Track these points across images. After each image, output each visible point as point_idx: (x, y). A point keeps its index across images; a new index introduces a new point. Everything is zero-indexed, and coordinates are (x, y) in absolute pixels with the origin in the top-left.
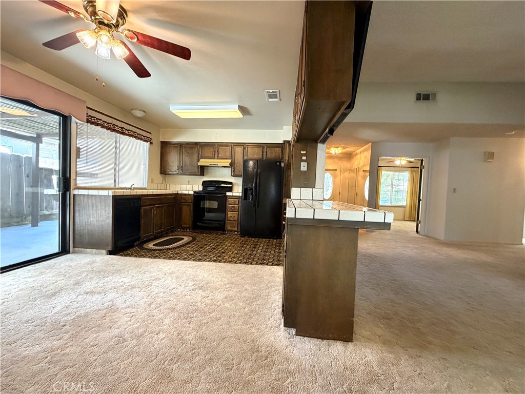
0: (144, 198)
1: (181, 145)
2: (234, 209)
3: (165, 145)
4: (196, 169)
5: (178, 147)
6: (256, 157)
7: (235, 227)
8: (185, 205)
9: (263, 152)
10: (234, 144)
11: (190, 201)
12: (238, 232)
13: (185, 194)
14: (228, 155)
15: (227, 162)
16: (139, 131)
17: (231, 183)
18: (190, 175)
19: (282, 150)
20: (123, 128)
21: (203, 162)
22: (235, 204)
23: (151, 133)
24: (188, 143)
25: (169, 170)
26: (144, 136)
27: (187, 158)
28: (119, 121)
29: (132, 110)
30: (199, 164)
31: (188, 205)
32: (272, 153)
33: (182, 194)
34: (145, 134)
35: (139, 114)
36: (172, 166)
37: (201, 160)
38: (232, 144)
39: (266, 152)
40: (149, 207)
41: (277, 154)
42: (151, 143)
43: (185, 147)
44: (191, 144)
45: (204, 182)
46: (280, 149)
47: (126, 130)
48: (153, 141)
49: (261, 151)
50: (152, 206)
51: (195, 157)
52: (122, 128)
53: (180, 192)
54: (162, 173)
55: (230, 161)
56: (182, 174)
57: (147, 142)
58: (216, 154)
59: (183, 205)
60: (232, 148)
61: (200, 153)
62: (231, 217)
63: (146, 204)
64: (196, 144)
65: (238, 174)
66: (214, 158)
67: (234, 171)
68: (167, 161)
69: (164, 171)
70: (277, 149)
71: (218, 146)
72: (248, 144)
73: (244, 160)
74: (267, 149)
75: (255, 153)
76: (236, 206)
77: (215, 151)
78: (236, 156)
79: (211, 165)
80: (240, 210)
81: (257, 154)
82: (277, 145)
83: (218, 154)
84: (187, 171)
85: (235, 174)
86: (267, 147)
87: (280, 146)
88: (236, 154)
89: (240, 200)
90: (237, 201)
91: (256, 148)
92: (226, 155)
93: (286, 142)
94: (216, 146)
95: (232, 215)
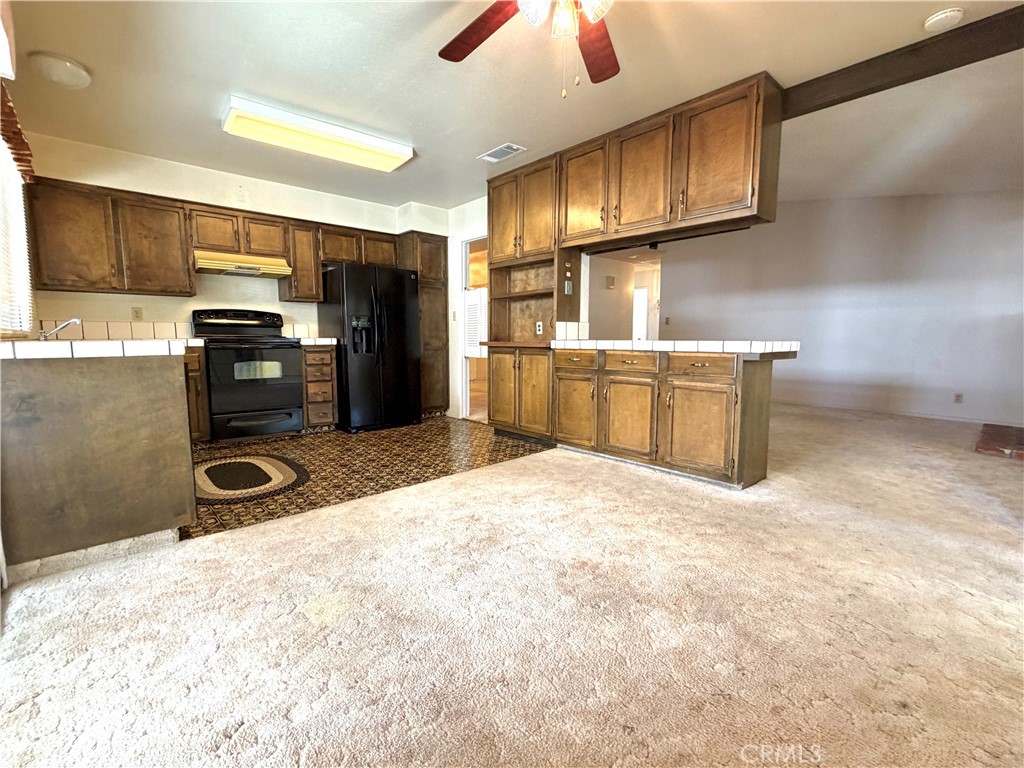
1: (114, 202)
2: (323, 376)
3: (43, 190)
4: (183, 276)
5: (104, 204)
6: (344, 257)
7: (326, 417)
9: (359, 248)
10: (291, 223)
11: (197, 367)
12: (329, 426)
14: (279, 247)
15: (281, 265)
17: (279, 317)
18: (163, 292)
19: (395, 249)
22: (323, 365)
24: (143, 199)
25: (75, 273)
31: (192, 378)
32: (377, 253)
35: (67, 74)
36: (88, 264)
37: (197, 253)
38: (285, 221)
39: (366, 249)
41: (387, 256)
43: (132, 208)
44: (156, 203)
45: (196, 313)
46: (392, 245)
49: (355, 246)
51: (176, 242)
54: (46, 286)
56: (128, 291)
58: (242, 241)
60: (285, 229)
61: (194, 233)
62: (316, 394)
65: (306, 294)
66: (238, 252)
68: (62, 244)
70: (386, 246)
71: (247, 220)
72: (326, 227)
73: (320, 262)
74: (365, 242)
75: (341, 249)
76: (326, 369)
77: (236, 233)
78: (298, 252)
79: (239, 267)
80: (335, 375)
81: (346, 252)
82: (385, 236)
83: (249, 242)
84: (150, 280)
85: (299, 295)
86: (367, 239)
87: (390, 238)
88: (298, 246)
89: (334, 354)
90: (327, 357)
91: (343, 238)
92: (271, 246)
93: (415, 235)
94: (240, 220)
95: (319, 390)
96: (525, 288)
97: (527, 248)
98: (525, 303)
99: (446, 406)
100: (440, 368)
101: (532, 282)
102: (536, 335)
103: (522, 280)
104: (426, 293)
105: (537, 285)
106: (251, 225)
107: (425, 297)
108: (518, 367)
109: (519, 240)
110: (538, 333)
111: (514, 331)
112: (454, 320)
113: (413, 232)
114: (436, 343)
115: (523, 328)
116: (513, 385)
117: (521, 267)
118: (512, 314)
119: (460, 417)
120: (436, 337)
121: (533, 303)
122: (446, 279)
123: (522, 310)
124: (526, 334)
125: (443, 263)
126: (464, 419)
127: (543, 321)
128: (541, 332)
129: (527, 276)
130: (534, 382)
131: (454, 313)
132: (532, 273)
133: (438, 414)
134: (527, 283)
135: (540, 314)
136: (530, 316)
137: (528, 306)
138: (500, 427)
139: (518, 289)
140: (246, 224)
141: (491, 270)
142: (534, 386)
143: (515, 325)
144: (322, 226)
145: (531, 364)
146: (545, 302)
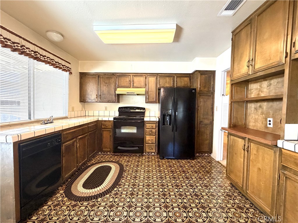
0: (65, 133)
1: (98, 76)
2: (152, 133)
3: (83, 76)
4: (114, 96)
5: (96, 77)
6: (167, 85)
7: (153, 149)
8: (105, 131)
9: (174, 81)
10: (148, 75)
11: (111, 127)
12: (155, 153)
13: (105, 121)
14: (143, 84)
15: (142, 91)
16: (57, 60)
17: (144, 109)
18: (108, 102)
19: (190, 80)
20: (37, 52)
21: (119, 91)
22: (153, 129)
23: (70, 63)
24: (105, 74)
25: (88, 98)
26: (63, 66)
27: (105, 87)
28: (31, 43)
29: (47, 31)
30: (117, 92)
31: (109, 131)
32: (181, 82)
33: (102, 121)
34: (64, 63)
35: (56, 37)
36: (91, 95)
37: (118, 89)
38: (146, 75)
39: (176, 81)
40: (71, 141)
41: (186, 83)
42: (71, 73)
43: (103, 77)
44: (108, 75)
45: (120, 108)
46: (189, 78)
47: (41, 55)
48: (72, 71)
49: (172, 80)
50: (74, 140)
51: (113, 86)
52: (35, 52)
53: (100, 119)
54: (82, 102)
55: (144, 89)
56: (100, 102)
57: (67, 71)
58: (132, 84)
59: (103, 130)
60: (146, 77)
61: (117, 83)
62: (149, 140)
63: (68, 139)
64: (113, 74)
65: (152, 100)
66: (130, 87)
67: (148, 98)
68: (86, 90)
69: (83, 99)
70: (186, 79)
71: (133, 76)
72: (161, 75)
73: (157, 88)
74: (177, 78)
75: (166, 82)
76: (154, 130)
77: (130, 81)
78: (150, 85)
79: (128, 93)
80: (157, 133)
81: (168, 83)
82: (186, 75)
83: (133, 84)
84: (105, 99)
85: (149, 101)
86: (177, 77)
87: (188, 75)
88: (150, 83)
89: (157, 125)
90: (154, 125)
91: (167, 78)
92: (140, 84)
93: (198, 72)
94: (131, 76)
95: (150, 139)
96: (259, 94)
97: (258, 66)
98: (258, 104)
99: (211, 152)
100: (208, 133)
101: (265, 90)
102: (266, 127)
103: (257, 89)
104: (202, 98)
105: (269, 92)
106: (134, 78)
107: (201, 100)
108: (247, 150)
109: (251, 62)
110: (268, 126)
111: (249, 122)
112: (217, 111)
113: (196, 71)
114: (206, 122)
115: (256, 121)
116: (242, 160)
117: (256, 80)
118: (249, 111)
119: (217, 160)
120: (207, 118)
121: (265, 105)
122: (214, 91)
123: (256, 109)
124: (259, 125)
125: (212, 83)
126: (218, 162)
127: (273, 117)
128: (271, 126)
129: (260, 86)
130: (259, 165)
131: (217, 107)
132: (265, 84)
133: (206, 155)
134: (260, 90)
135: (271, 112)
136: (262, 113)
137: (260, 107)
138: (232, 183)
139: (253, 95)
140: (133, 78)
141: (232, 85)
142: (259, 169)
143: (250, 117)
144: (159, 75)
145: (257, 151)
146: (276, 104)
